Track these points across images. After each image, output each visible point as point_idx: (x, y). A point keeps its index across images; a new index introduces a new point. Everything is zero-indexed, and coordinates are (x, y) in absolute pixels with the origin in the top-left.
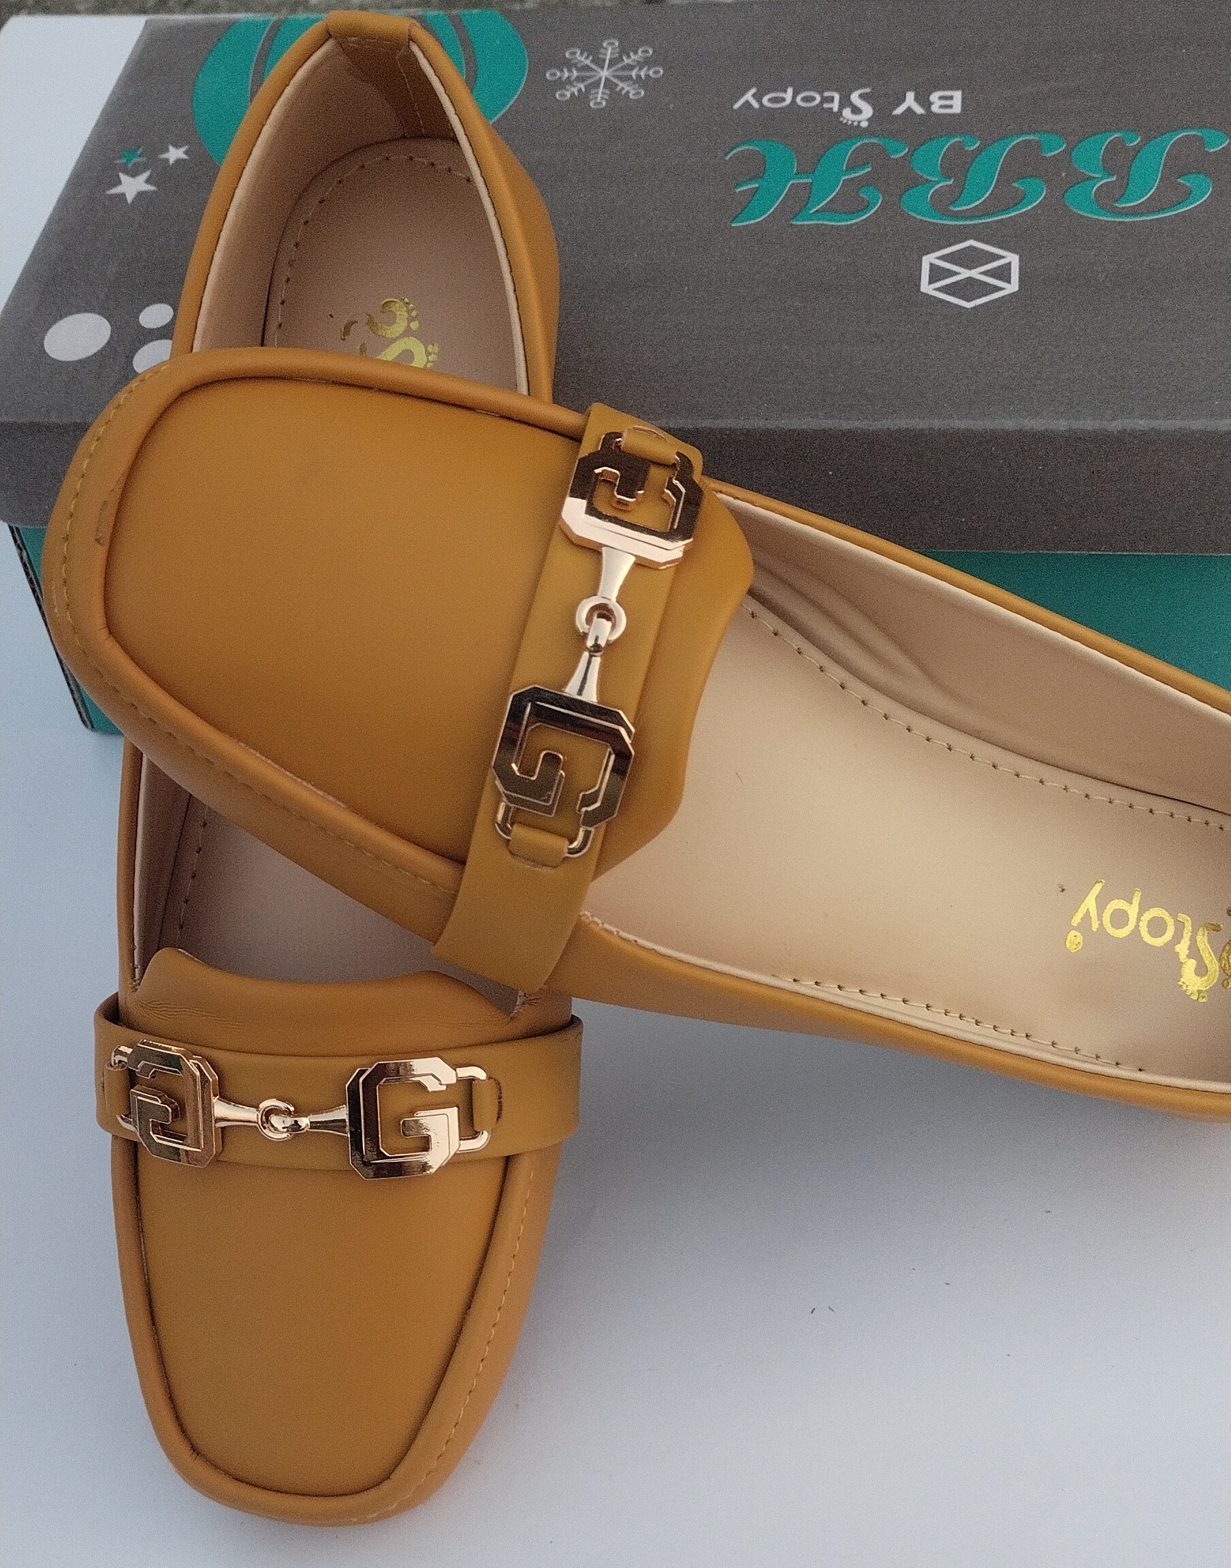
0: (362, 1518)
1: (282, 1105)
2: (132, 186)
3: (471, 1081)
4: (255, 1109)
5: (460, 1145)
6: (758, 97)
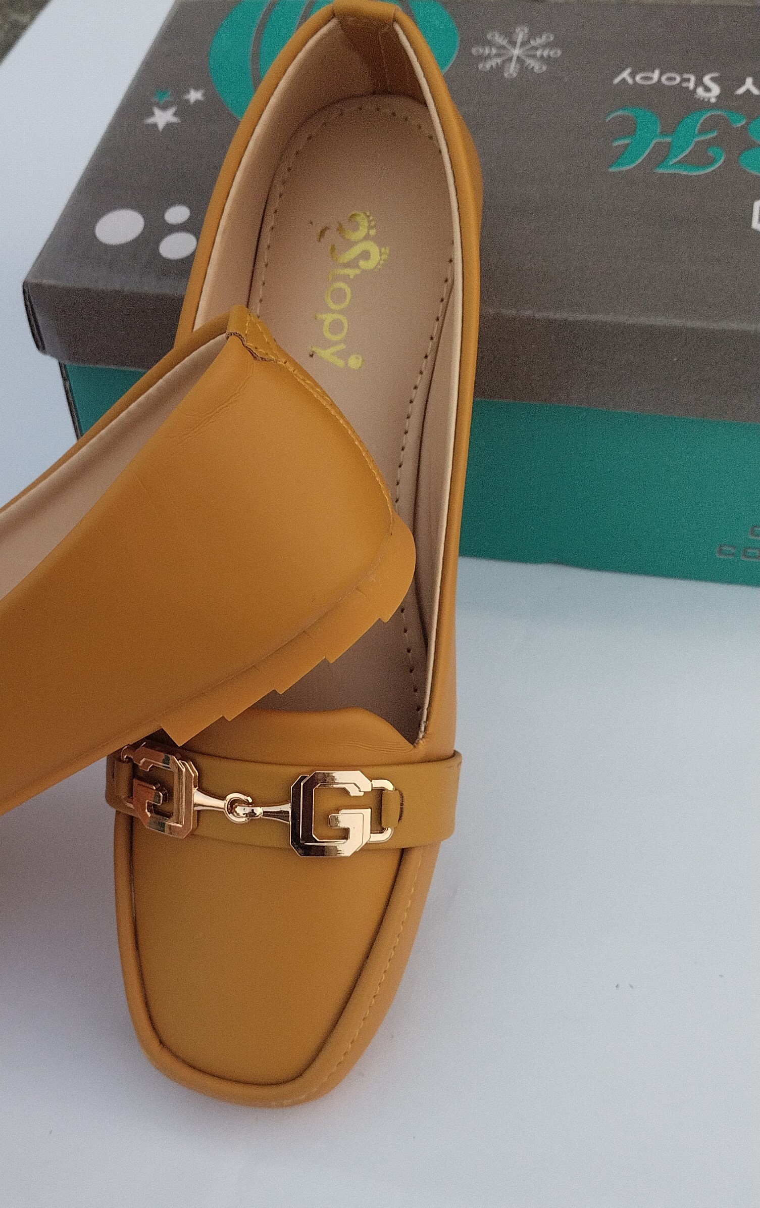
2: (162, 118)
3: (381, 791)
4: (223, 800)
5: (370, 837)
6: (633, 75)
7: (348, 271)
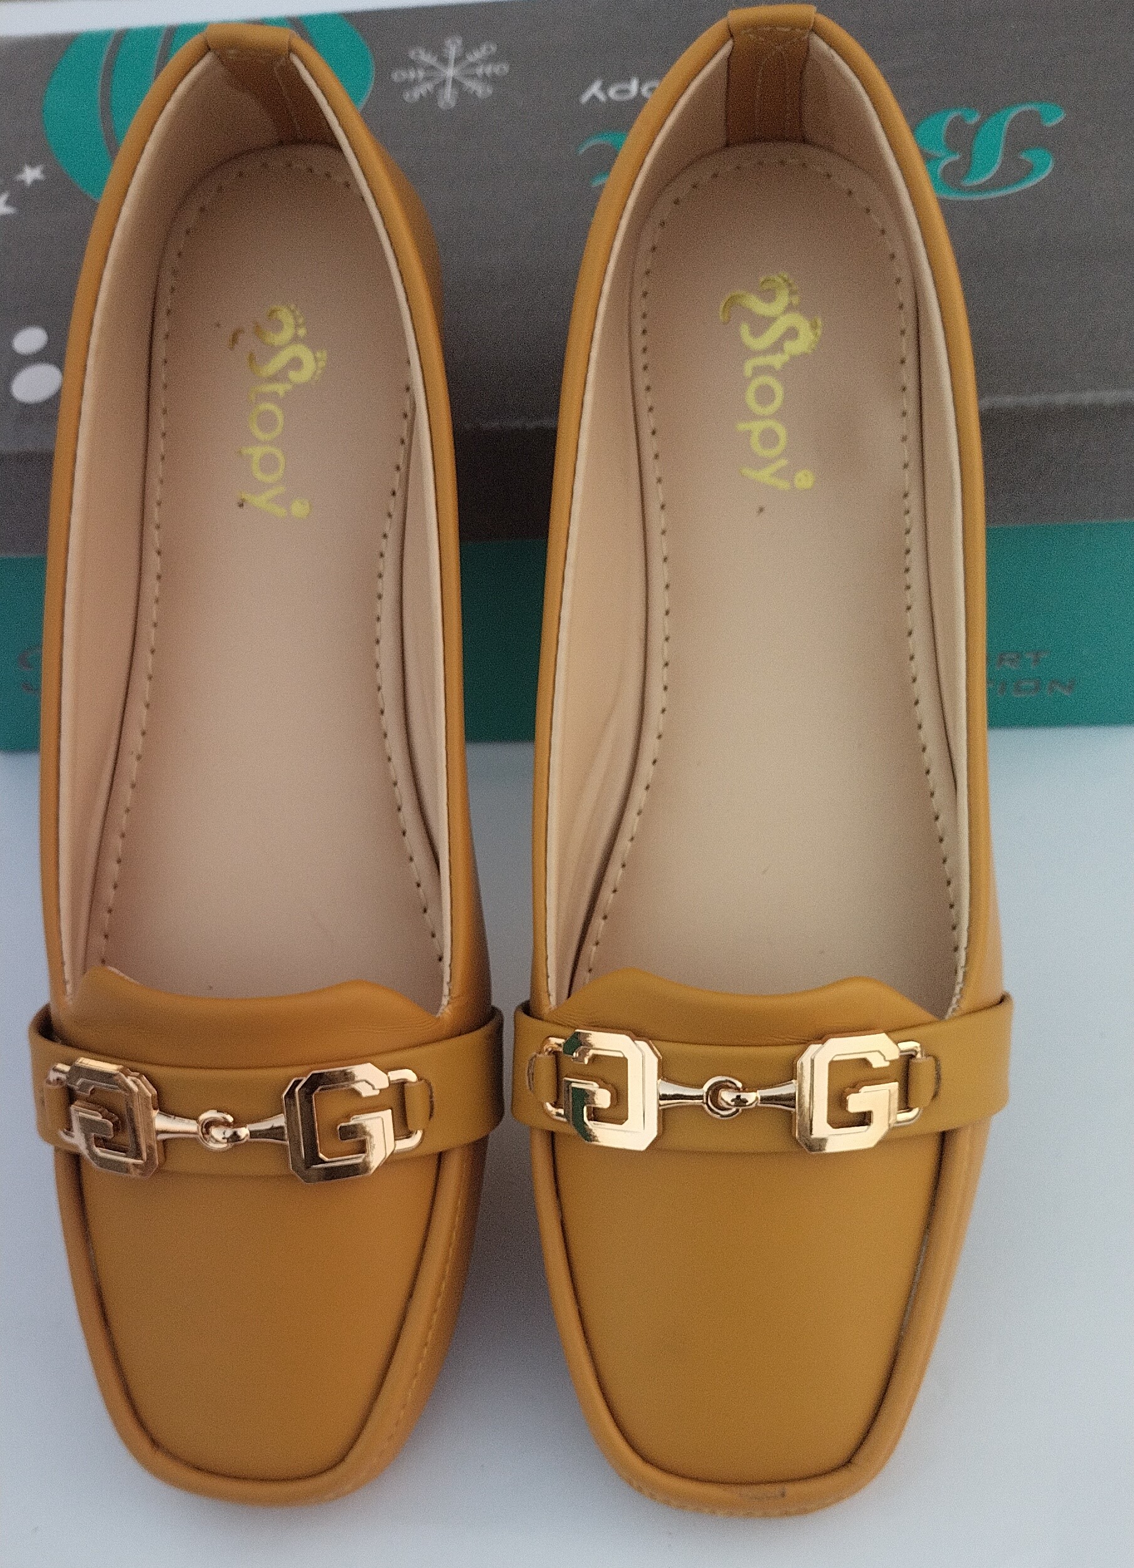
1: (218, 1116)
3: (402, 1085)
4: (194, 1122)
5: (395, 1146)
6: (604, 88)
7: (275, 387)
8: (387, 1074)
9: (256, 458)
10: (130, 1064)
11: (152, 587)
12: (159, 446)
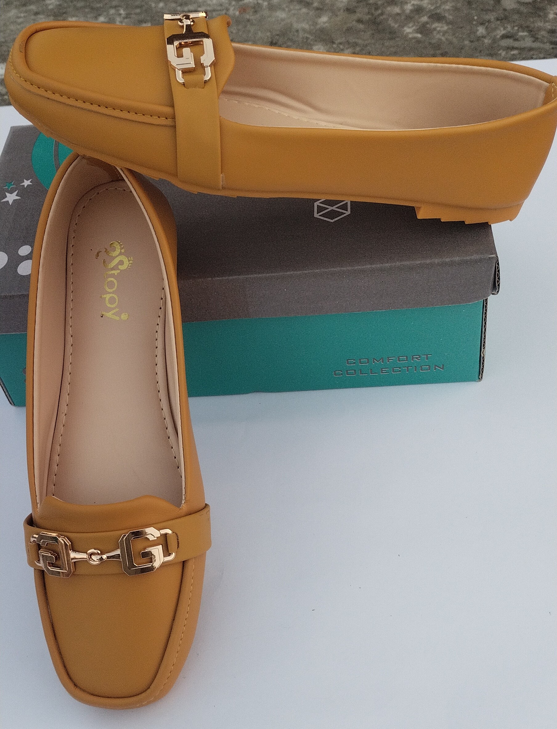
0: (141, 705)
1: (96, 551)
2: (11, 198)
3: (166, 535)
4: (86, 554)
5: (164, 559)
7: (113, 272)
8: (159, 531)
9: (107, 299)
10: (61, 533)
11: (69, 349)
12: (71, 296)
